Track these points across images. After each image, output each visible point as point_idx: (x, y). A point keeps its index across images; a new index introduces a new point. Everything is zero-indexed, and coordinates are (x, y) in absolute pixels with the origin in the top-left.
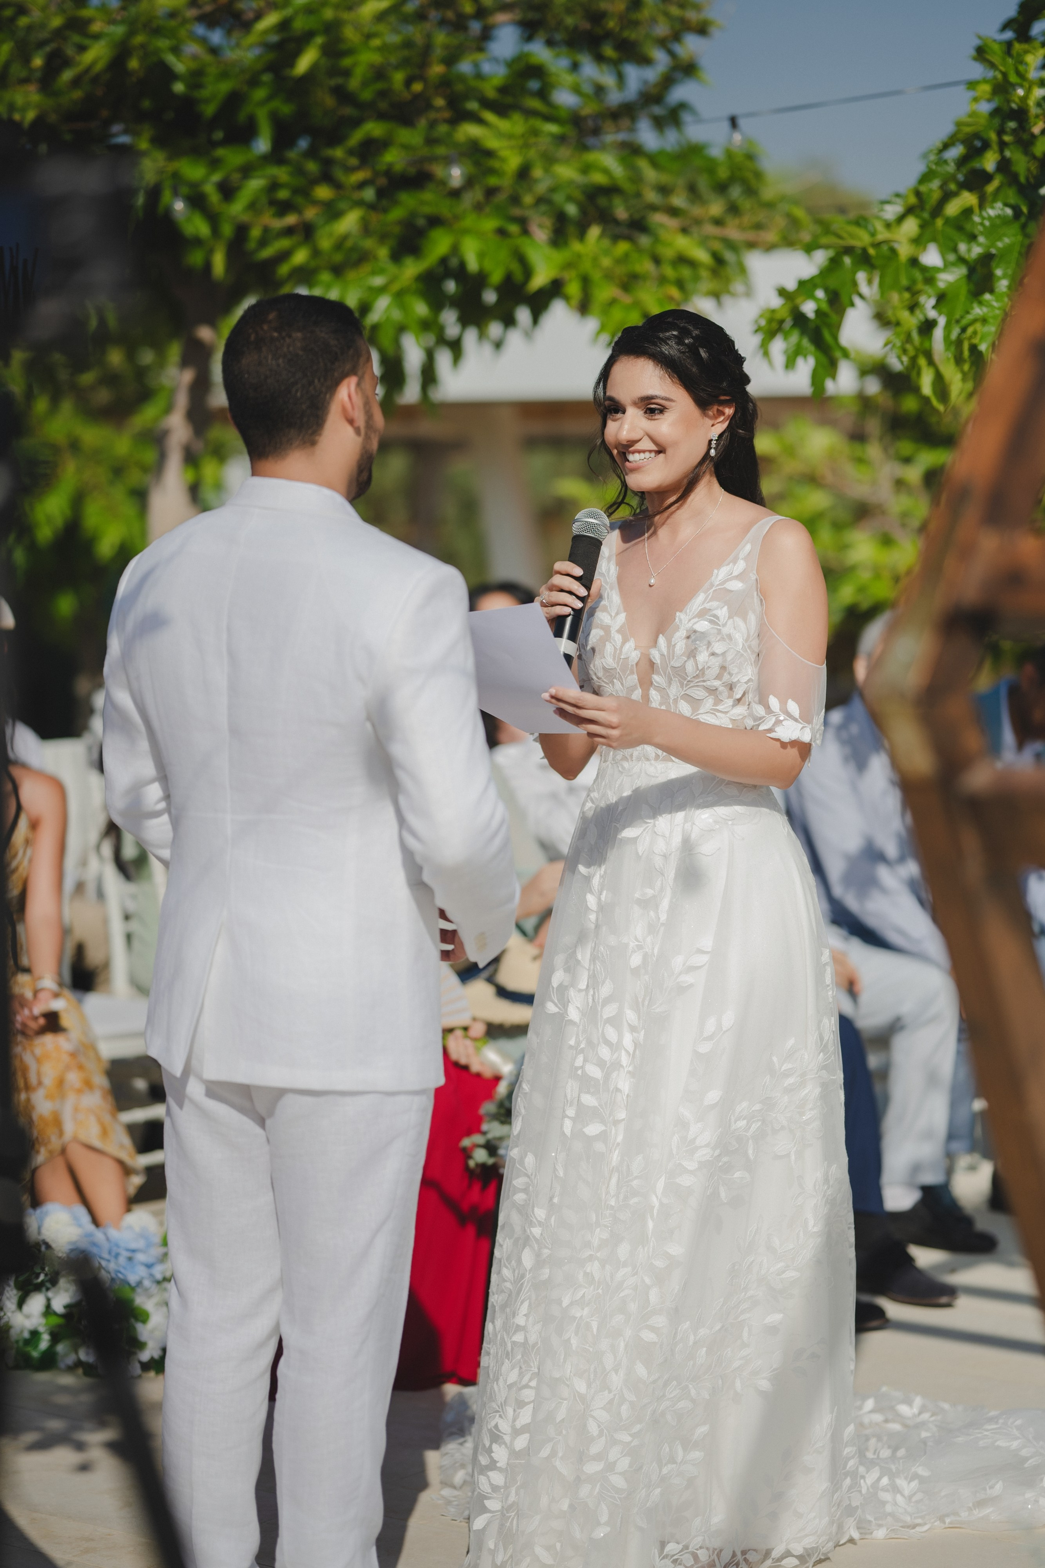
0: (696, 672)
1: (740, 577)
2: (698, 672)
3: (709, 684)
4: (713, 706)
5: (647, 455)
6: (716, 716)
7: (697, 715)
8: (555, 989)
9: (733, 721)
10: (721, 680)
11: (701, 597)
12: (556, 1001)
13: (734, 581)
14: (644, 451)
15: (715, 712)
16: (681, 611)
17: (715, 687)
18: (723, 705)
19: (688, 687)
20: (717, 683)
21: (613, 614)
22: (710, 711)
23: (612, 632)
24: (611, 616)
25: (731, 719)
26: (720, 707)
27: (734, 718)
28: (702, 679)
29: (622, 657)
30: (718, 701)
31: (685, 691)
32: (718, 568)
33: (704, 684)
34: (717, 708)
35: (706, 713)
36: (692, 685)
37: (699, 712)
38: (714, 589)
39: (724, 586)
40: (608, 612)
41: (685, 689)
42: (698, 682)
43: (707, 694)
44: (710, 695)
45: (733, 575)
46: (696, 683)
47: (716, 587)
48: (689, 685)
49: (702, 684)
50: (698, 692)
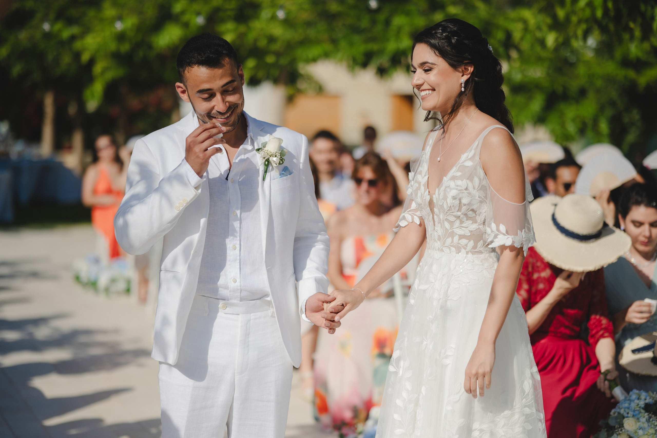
0: (448, 208)
1: (472, 159)
2: (449, 208)
3: (455, 214)
4: (460, 224)
5: (427, 92)
6: (462, 229)
7: (453, 229)
8: (395, 360)
9: (471, 231)
10: (461, 212)
11: (454, 169)
12: (395, 366)
13: (468, 161)
14: (425, 90)
15: (461, 228)
16: (445, 176)
17: (459, 215)
18: (464, 224)
19: (447, 215)
20: (459, 214)
21: (423, 176)
22: (459, 227)
23: (421, 185)
24: (422, 177)
25: (469, 231)
26: (463, 225)
27: (471, 230)
28: (451, 212)
29: (424, 199)
30: (462, 222)
31: (446, 217)
32: (463, 154)
33: (453, 214)
34: (462, 225)
35: (457, 228)
36: (448, 214)
37: (454, 227)
38: (459, 165)
39: (464, 164)
40: (421, 175)
41: (446, 216)
42: (450, 213)
43: (456, 219)
44: (457, 219)
45: (468, 158)
46: (449, 213)
47: (461, 164)
48: (447, 214)
49: (452, 214)
50: (451, 218)
